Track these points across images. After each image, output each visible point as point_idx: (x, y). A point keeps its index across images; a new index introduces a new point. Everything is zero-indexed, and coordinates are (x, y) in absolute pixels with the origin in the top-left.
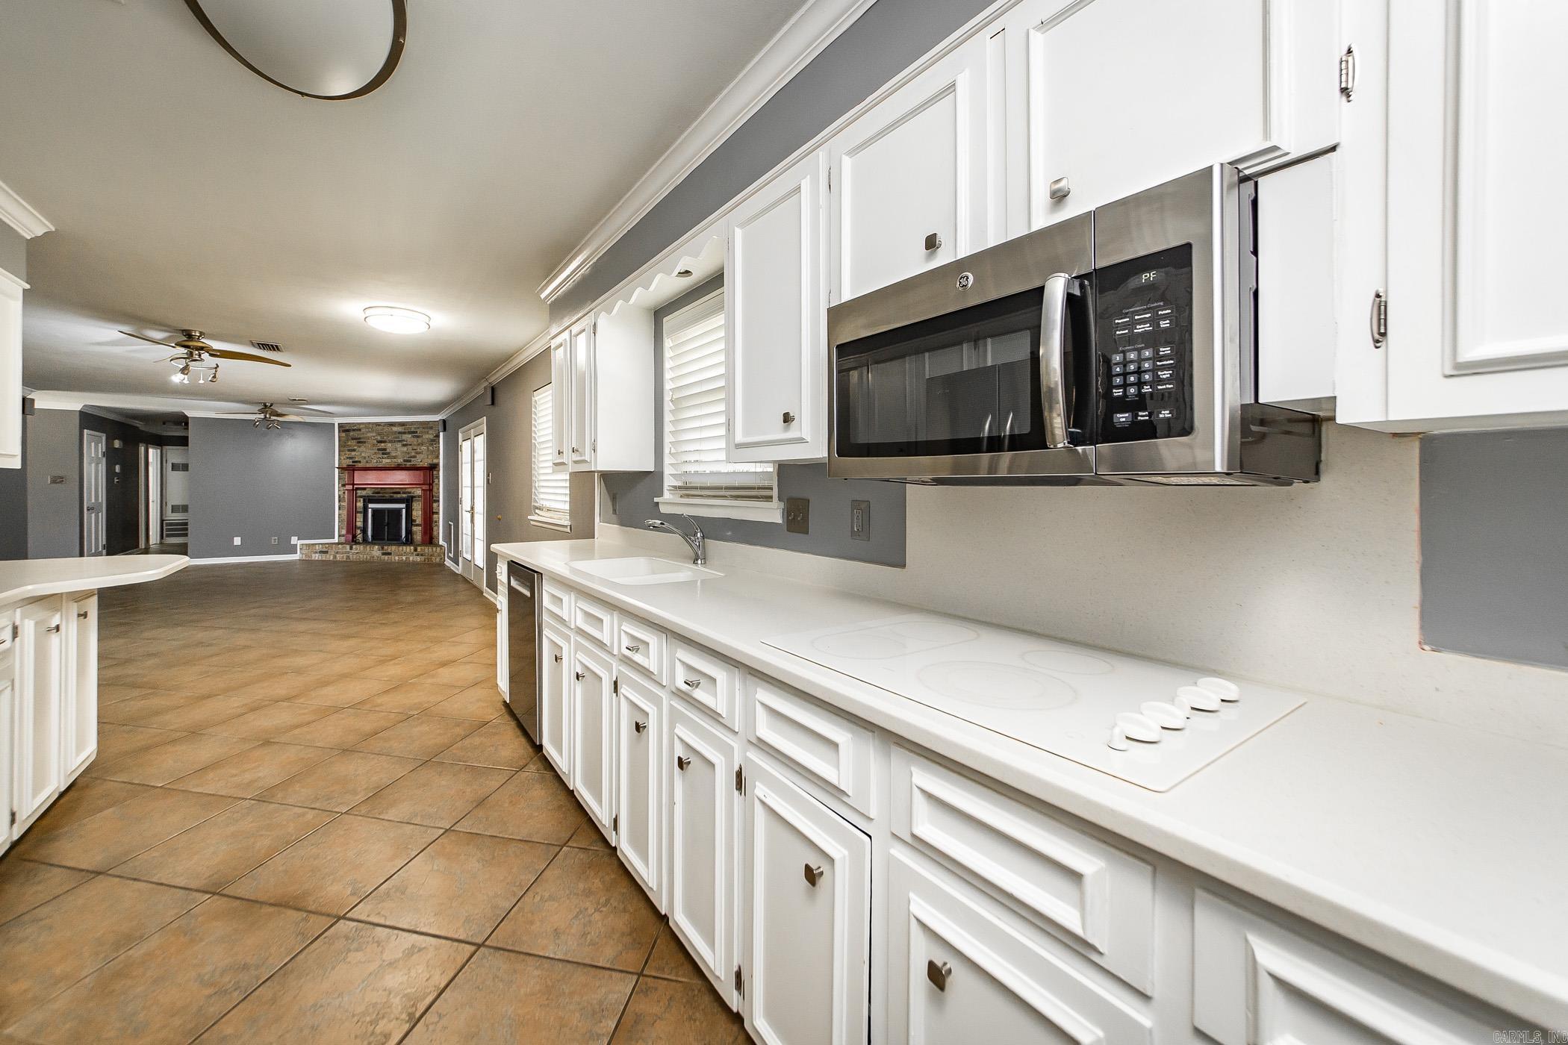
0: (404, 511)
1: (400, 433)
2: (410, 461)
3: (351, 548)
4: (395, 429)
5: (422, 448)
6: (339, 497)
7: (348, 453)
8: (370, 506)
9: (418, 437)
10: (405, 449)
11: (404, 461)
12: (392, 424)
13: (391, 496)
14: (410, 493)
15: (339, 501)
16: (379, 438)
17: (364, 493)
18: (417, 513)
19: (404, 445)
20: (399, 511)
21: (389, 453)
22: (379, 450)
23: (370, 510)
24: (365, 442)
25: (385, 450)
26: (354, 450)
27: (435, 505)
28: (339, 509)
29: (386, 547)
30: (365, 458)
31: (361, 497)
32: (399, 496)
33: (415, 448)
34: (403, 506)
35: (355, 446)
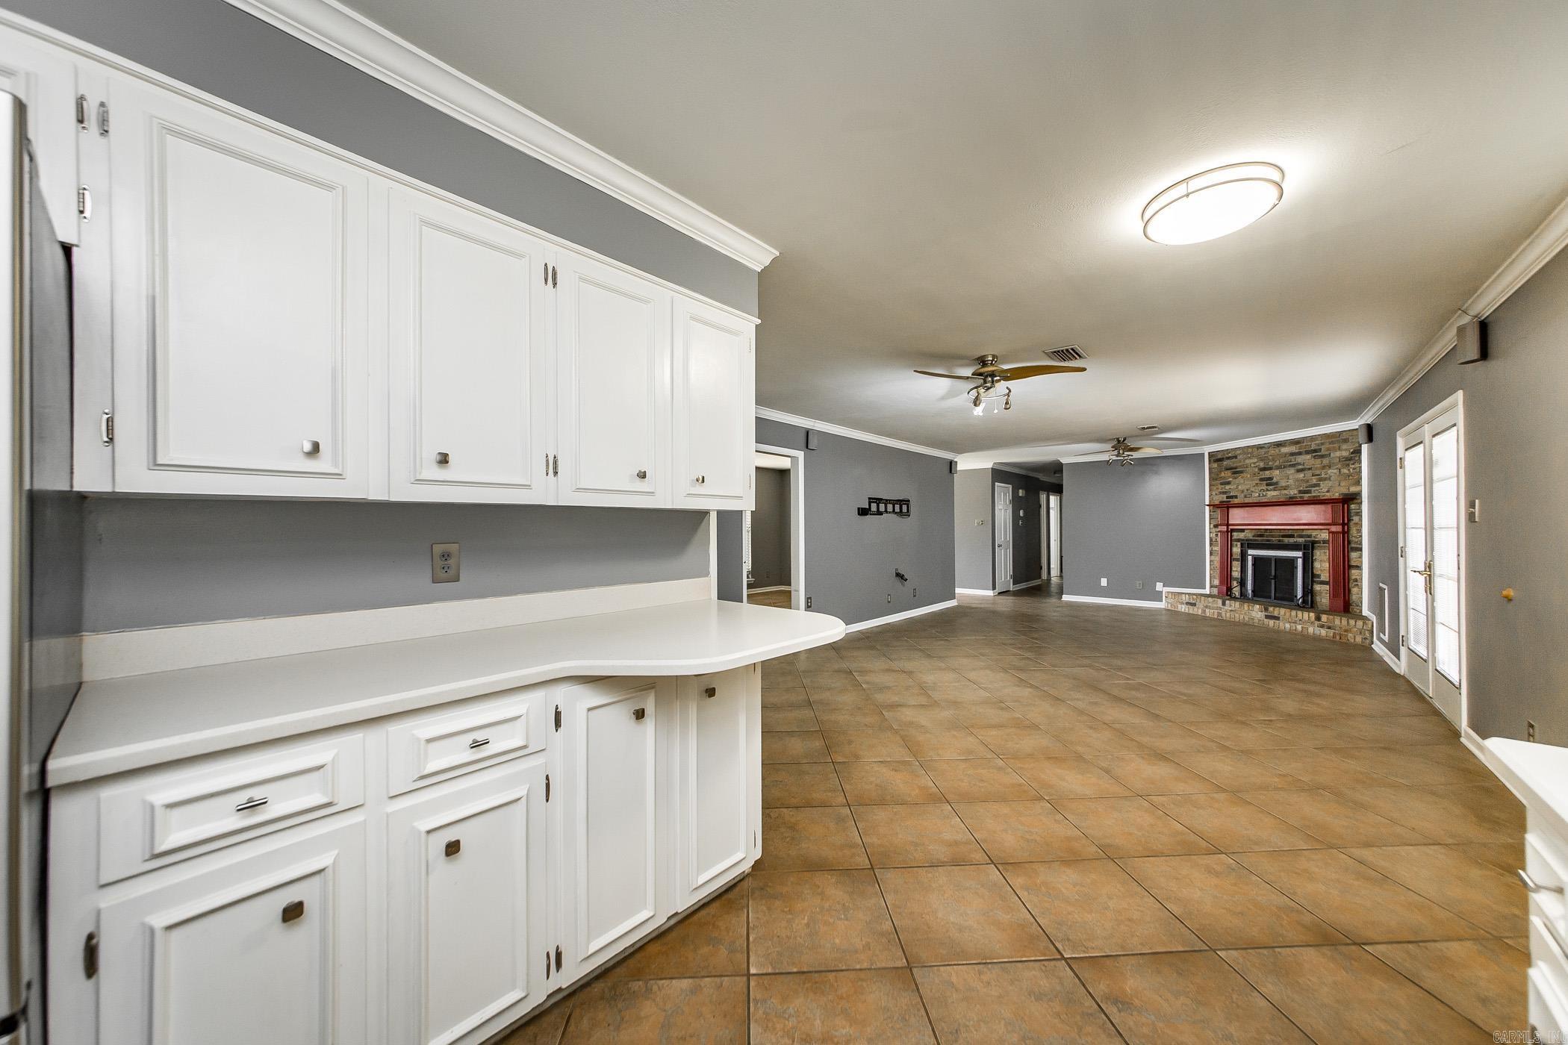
0: (1300, 562)
1: (1292, 454)
2: (1309, 492)
3: (1224, 604)
4: (1285, 450)
5: (1329, 472)
6: (1211, 540)
7: (1220, 487)
8: (1250, 552)
9: (1322, 456)
10: (1301, 475)
11: (1300, 492)
12: (1279, 444)
13: (1279, 541)
14: (1310, 536)
15: (1211, 545)
16: (1262, 465)
17: (1241, 535)
18: (1322, 564)
19: (1299, 471)
20: (1292, 562)
21: (1277, 483)
22: (1262, 480)
23: (1250, 558)
24: (1242, 472)
25: (1271, 479)
26: (1229, 483)
27: (1354, 555)
28: (1211, 554)
29: (1271, 609)
30: (1243, 491)
31: (1238, 540)
32: (1292, 540)
33: (1318, 472)
34: (1299, 554)
35: (1229, 477)
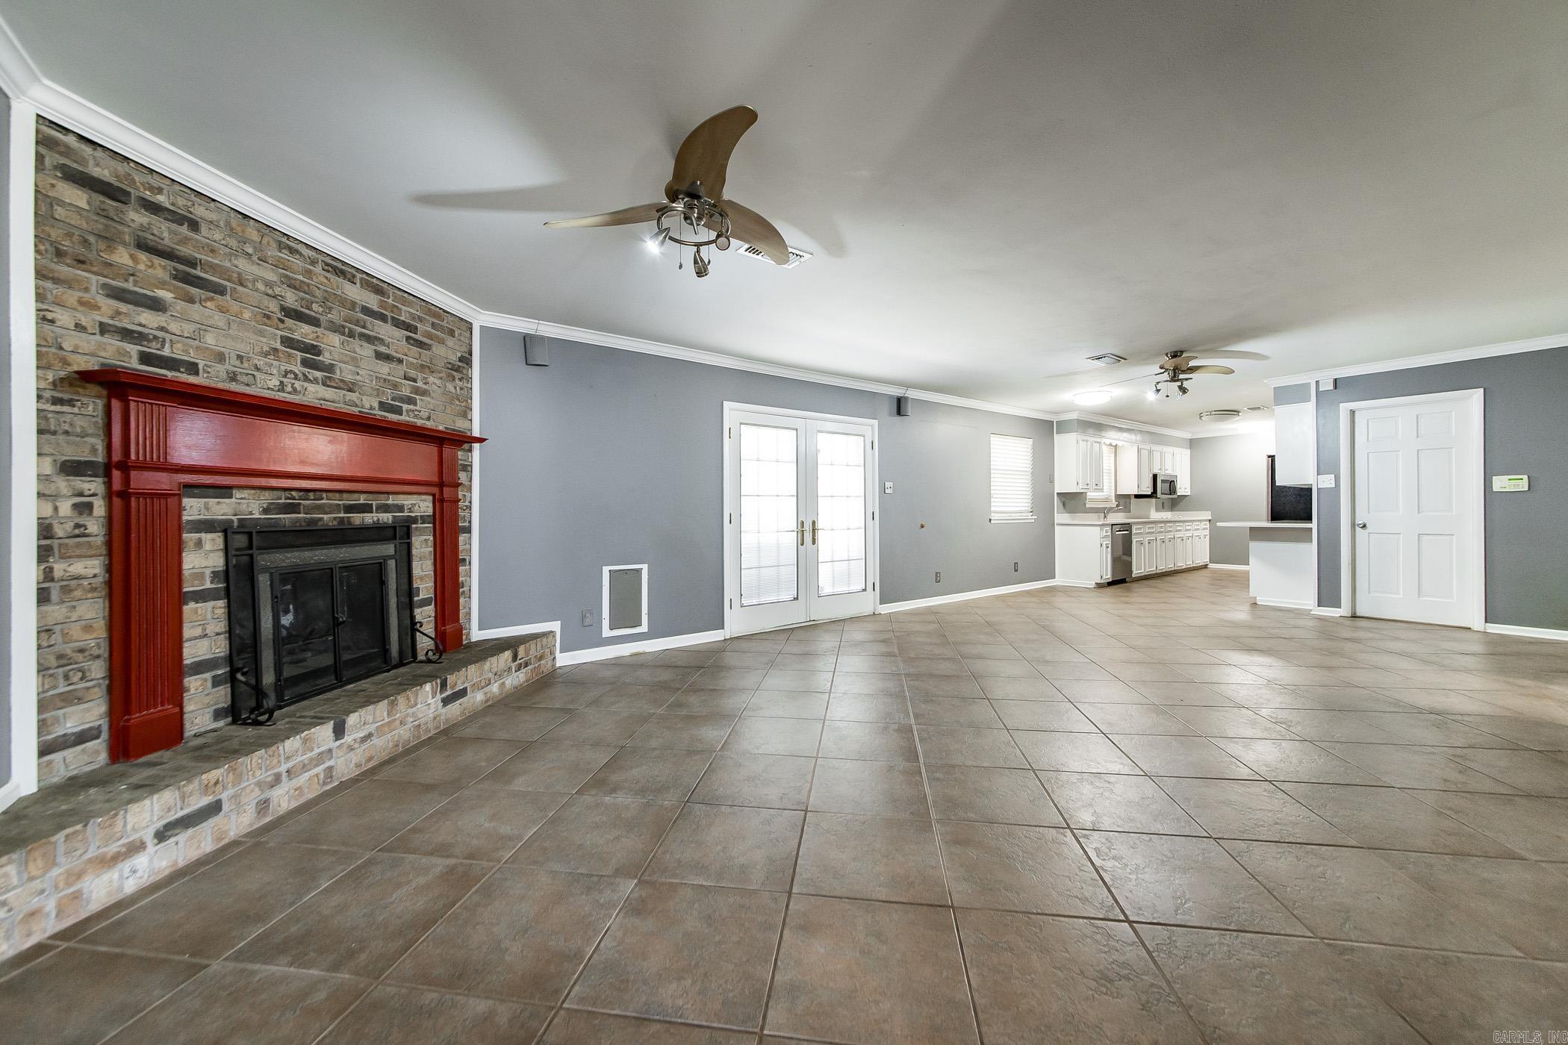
0: (392, 563)
1: (366, 311)
2: (398, 411)
3: (339, 731)
4: (354, 292)
5: (431, 379)
6: (45, 531)
7: (108, 305)
8: (264, 560)
9: (420, 344)
10: (384, 368)
11: (383, 406)
12: (340, 269)
13: (342, 520)
14: (401, 508)
15: (44, 554)
16: (291, 299)
17: (221, 509)
18: (423, 571)
19: (379, 356)
20: (380, 567)
21: (330, 368)
22: (288, 342)
23: (263, 581)
24: (221, 291)
25: (315, 350)
26: (156, 305)
27: (462, 538)
28: (43, 597)
29: (451, 679)
30: (221, 358)
31: (207, 526)
32: (369, 518)
33: (412, 373)
34: (389, 549)
35: (162, 284)
